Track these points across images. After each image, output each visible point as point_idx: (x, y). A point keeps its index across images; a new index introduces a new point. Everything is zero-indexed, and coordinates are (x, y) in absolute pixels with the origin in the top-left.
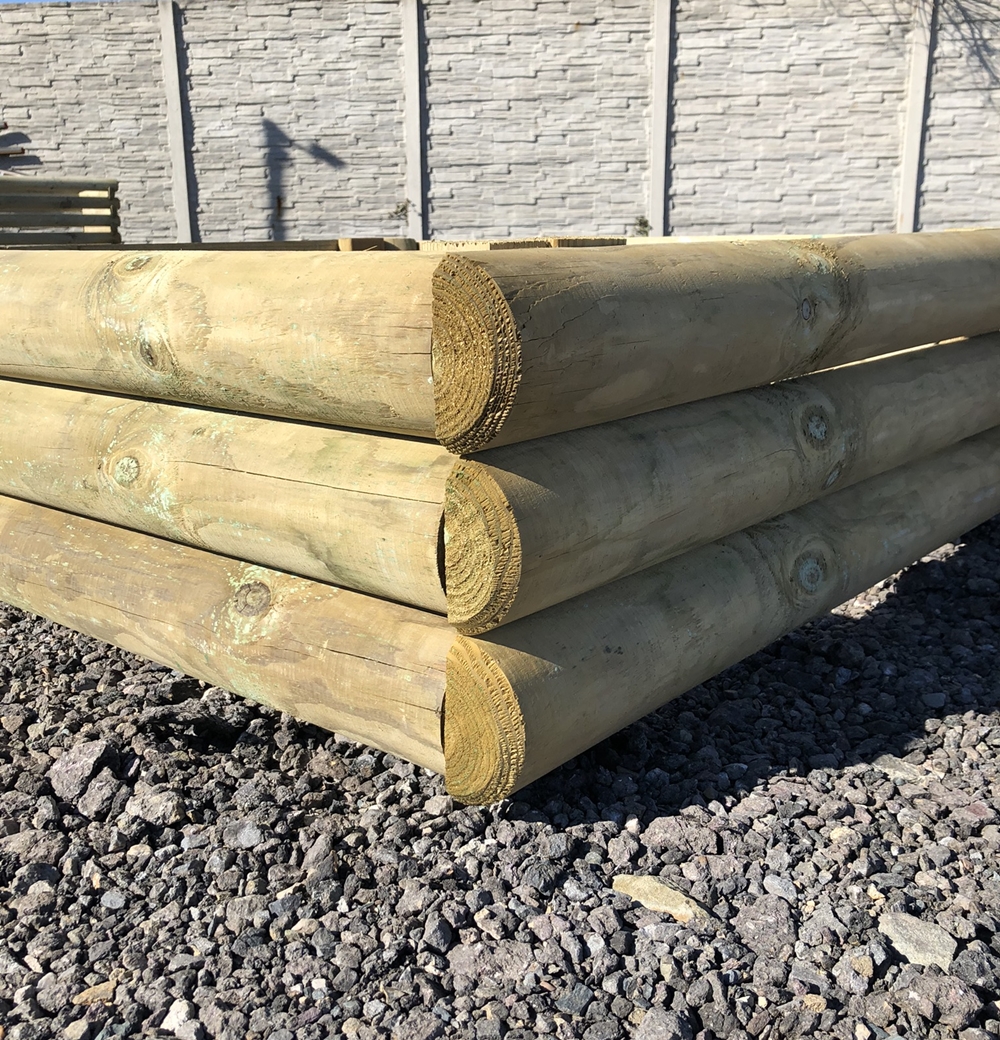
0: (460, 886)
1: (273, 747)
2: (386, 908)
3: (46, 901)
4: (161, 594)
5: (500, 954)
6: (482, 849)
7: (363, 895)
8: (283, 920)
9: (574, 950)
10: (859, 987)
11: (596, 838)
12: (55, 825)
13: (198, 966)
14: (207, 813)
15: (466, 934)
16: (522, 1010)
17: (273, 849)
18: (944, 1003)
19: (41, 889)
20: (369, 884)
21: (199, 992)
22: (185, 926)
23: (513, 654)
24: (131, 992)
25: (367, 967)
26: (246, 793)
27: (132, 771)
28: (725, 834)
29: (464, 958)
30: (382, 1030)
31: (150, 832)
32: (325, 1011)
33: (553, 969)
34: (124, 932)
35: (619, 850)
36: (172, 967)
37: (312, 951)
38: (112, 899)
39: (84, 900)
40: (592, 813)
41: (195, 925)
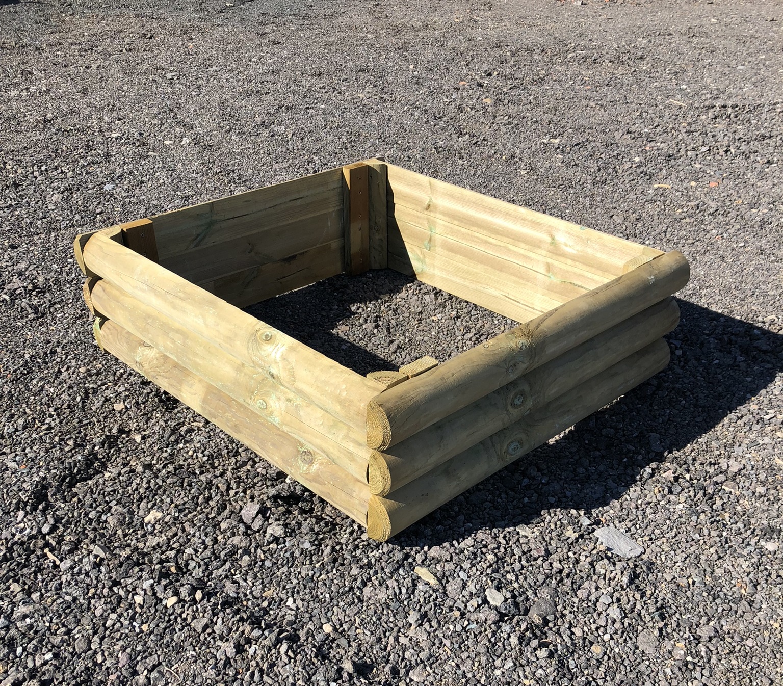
0: (369, 568)
1: (313, 503)
2: (347, 573)
3: (249, 563)
4: (273, 445)
5: (377, 591)
6: (377, 554)
7: (340, 568)
8: (317, 575)
9: (398, 593)
10: (472, 610)
11: (413, 553)
12: (246, 534)
13: (294, 588)
14: (293, 534)
15: (369, 584)
16: (380, 608)
17: (314, 550)
19: (246, 558)
20: (342, 565)
21: (295, 595)
22: (290, 574)
23: (389, 502)
24: (277, 594)
25: (341, 592)
26: (305, 528)
27: (268, 515)
28: (453, 555)
29: (367, 591)
30: (343, 610)
31: (276, 540)
32: (329, 604)
33: (391, 597)
34: (273, 575)
35: (419, 558)
36: (287, 587)
37: (326, 585)
38: (268, 563)
39: (260, 563)
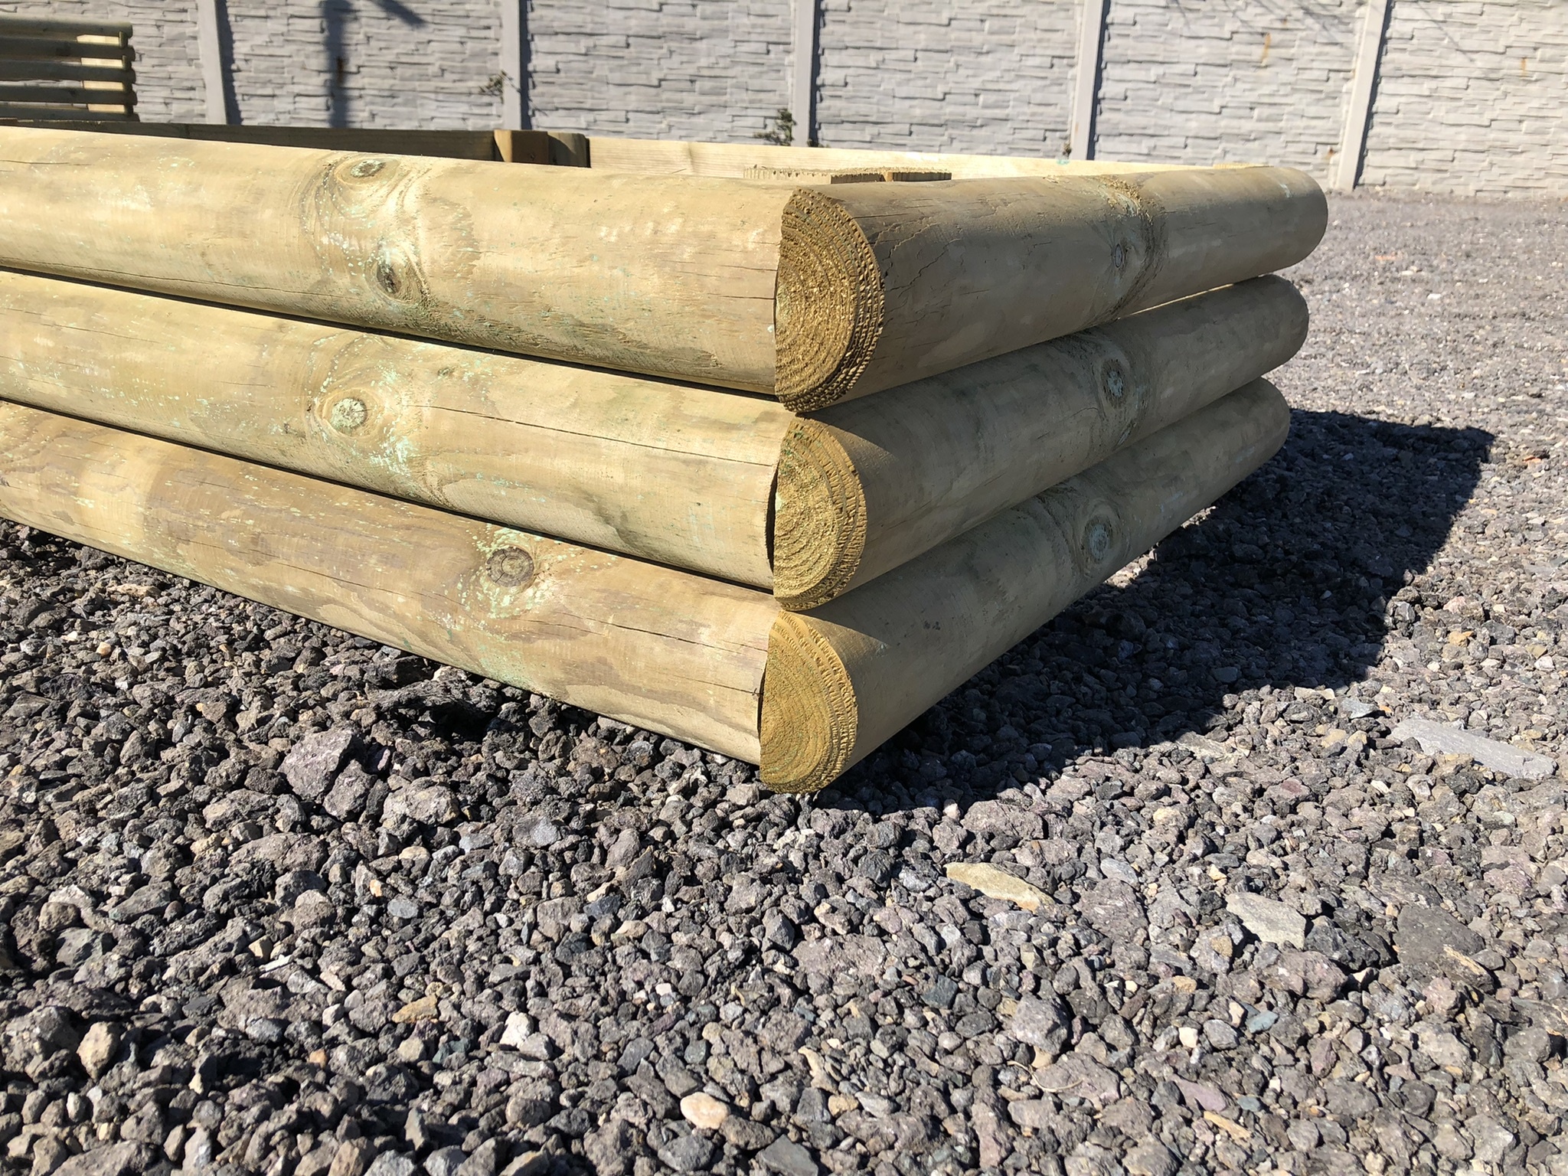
0: (791, 880)
1: (529, 735)
2: (713, 906)
3: (326, 912)
4: (387, 559)
5: (851, 949)
6: (802, 839)
7: (685, 893)
8: (606, 922)
9: (930, 942)
10: (1219, 966)
11: (919, 824)
12: (302, 826)
13: (524, 976)
14: (484, 810)
15: (811, 931)
16: (890, 1006)
17: (574, 847)
18: (1313, 978)
19: (311, 898)
20: (691, 880)
21: (532, 1002)
22: (495, 933)
23: (841, 631)
24: (457, 1007)
25: (712, 971)
26: (523, 786)
27: (382, 764)
28: (1051, 818)
29: (812, 952)
30: (747, 1033)
31: (423, 832)
32: (680, 1017)
33: (912, 962)
34: (426, 943)
35: (946, 838)
36: (494, 978)
37: (646, 955)
38: (400, 908)
39: (369, 910)
40: (906, 800)
41: (506, 933)
